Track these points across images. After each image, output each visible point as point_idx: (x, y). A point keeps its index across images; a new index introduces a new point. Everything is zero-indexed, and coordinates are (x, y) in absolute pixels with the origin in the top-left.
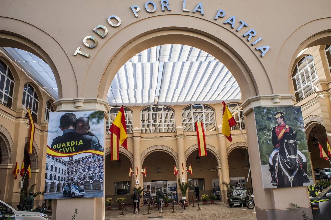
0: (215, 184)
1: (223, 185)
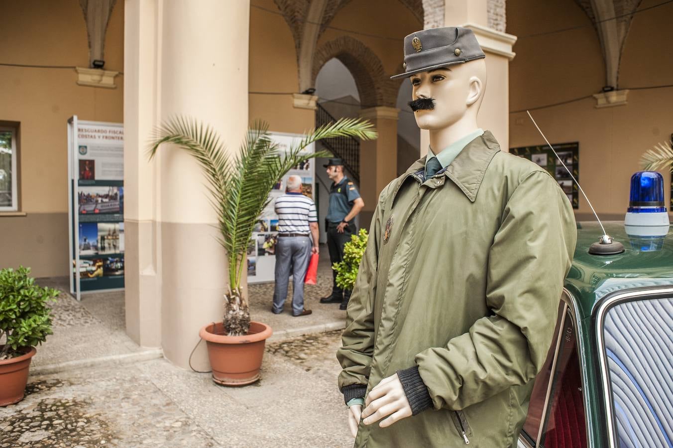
0: (92, 163)
1: (169, 161)
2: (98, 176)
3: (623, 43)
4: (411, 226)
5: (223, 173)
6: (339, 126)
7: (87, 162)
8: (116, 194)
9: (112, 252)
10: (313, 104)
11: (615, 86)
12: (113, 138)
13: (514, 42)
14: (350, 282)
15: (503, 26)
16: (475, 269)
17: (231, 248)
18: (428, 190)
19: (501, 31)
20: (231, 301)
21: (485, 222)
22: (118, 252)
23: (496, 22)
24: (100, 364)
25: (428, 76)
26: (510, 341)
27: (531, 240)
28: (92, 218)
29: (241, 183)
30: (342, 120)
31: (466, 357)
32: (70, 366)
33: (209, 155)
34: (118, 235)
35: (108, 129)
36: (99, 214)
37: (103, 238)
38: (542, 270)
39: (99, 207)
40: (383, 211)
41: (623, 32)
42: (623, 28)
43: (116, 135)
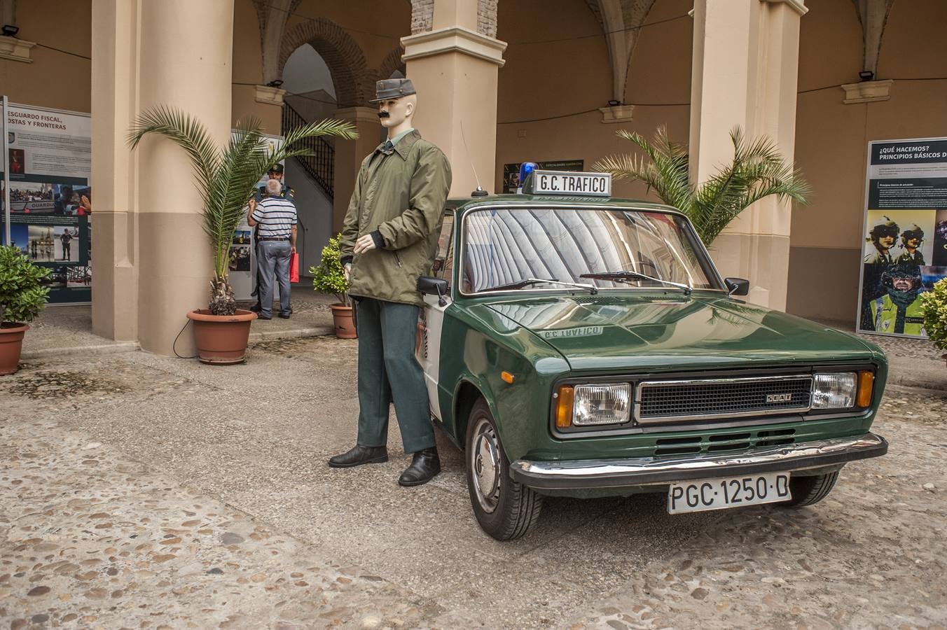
0: (21, 153)
2: (29, 170)
3: (631, 54)
4: (378, 172)
5: (209, 165)
6: (324, 126)
7: (15, 152)
8: (50, 192)
9: (46, 260)
10: (279, 99)
11: (622, 102)
12: (46, 125)
13: (505, 48)
14: (328, 284)
15: (493, 31)
16: (404, 189)
17: (217, 236)
18: (386, 156)
19: (491, 35)
20: (216, 287)
21: (409, 169)
22: (52, 260)
23: (486, 26)
24: (77, 353)
25: (387, 101)
26: (417, 217)
27: (428, 175)
28: (21, 219)
29: (229, 175)
30: (327, 121)
31: (399, 223)
32: (48, 352)
33: (196, 147)
34: (53, 241)
35: (40, 114)
36: (30, 214)
37: (34, 244)
38: (432, 188)
39: (30, 206)
40: (364, 170)
41: (631, 41)
42: (631, 37)
43: (50, 122)
